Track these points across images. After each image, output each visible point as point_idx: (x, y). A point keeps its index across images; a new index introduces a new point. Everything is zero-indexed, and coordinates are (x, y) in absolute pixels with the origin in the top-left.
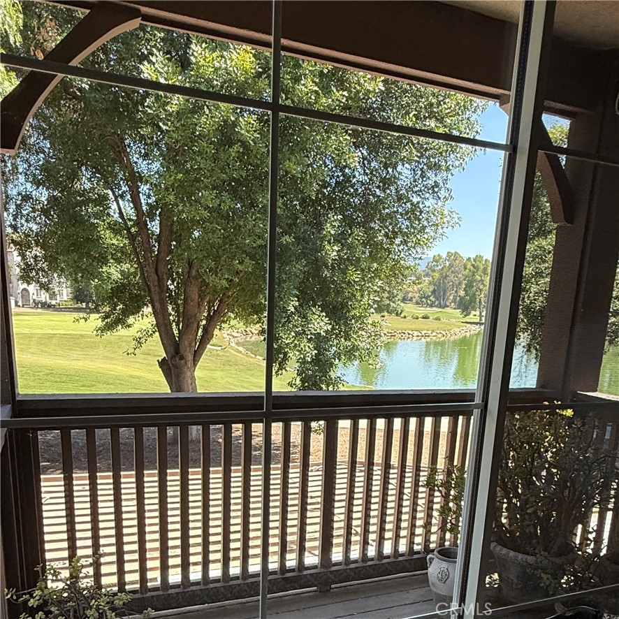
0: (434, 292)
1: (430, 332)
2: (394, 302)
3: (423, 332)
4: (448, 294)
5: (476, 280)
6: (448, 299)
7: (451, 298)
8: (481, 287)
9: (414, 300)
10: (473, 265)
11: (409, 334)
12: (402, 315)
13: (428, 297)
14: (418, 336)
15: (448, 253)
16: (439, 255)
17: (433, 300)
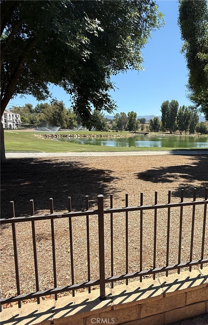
0: (117, 125)
1: (120, 135)
2: (105, 127)
3: (118, 135)
4: (122, 126)
5: (132, 119)
6: (122, 127)
7: (123, 127)
8: (134, 122)
9: (111, 129)
10: (131, 114)
11: (113, 136)
12: (108, 131)
13: (115, 128)
14: (116, 136)
15: (121, 113)
16: (118, 113)
17: (117, 128)
